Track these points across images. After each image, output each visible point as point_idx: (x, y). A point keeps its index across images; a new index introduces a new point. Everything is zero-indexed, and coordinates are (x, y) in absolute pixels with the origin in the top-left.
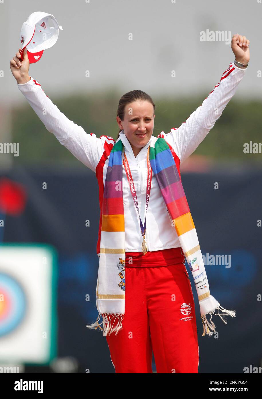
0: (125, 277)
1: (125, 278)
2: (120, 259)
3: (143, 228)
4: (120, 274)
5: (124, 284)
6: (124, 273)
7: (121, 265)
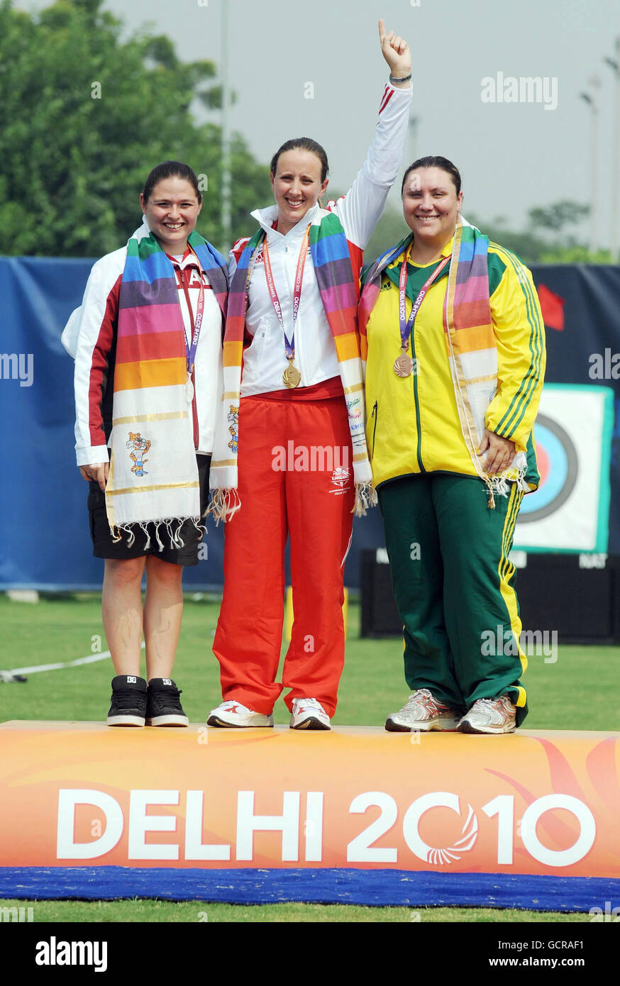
0: (237, 433)
1: (237, 435)
2: (231, 406)
3: (290, 346)
4: (231, 429)
5: (235, 444)
6: (236, 427)
7: (232, 415)
